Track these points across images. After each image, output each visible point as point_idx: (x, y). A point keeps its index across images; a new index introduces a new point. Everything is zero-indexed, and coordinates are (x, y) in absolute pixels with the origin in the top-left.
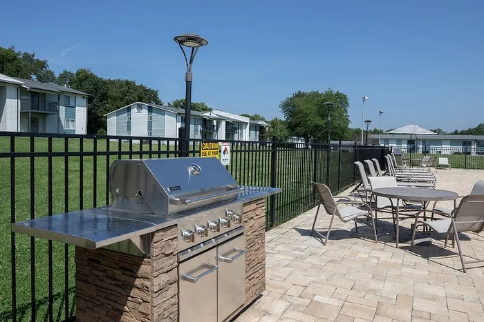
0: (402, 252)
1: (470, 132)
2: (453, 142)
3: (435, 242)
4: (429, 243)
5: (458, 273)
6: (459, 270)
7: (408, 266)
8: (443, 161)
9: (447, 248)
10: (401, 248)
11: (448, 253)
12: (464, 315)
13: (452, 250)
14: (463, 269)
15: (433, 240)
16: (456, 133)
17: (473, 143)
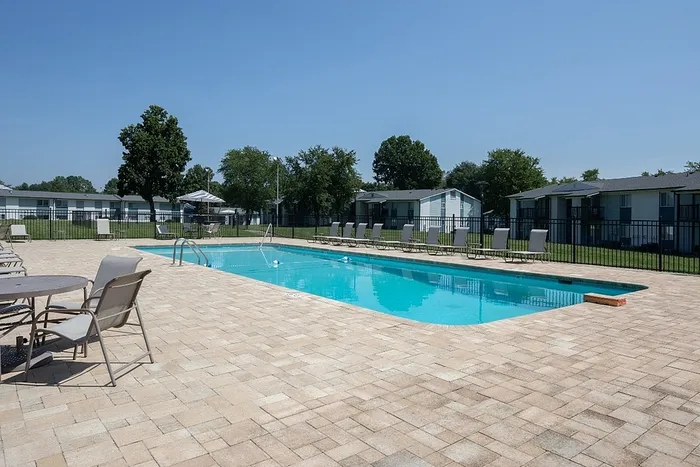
0: (12, 387)
1: (43, 187)
2: (23, 201)
3: (56, 356)
4: (49, 361)
5: (107, 390)
6: (106, 386)
7: (31, 408)
8: (19, 230)
9: (77, 360)
10: (7, 382)
11: (82, 367)
12: (138, 445)
13: (84, 360)
14: (112, 382)
15: (54, 354)
16: (24, 187)
17: (51, 202)
